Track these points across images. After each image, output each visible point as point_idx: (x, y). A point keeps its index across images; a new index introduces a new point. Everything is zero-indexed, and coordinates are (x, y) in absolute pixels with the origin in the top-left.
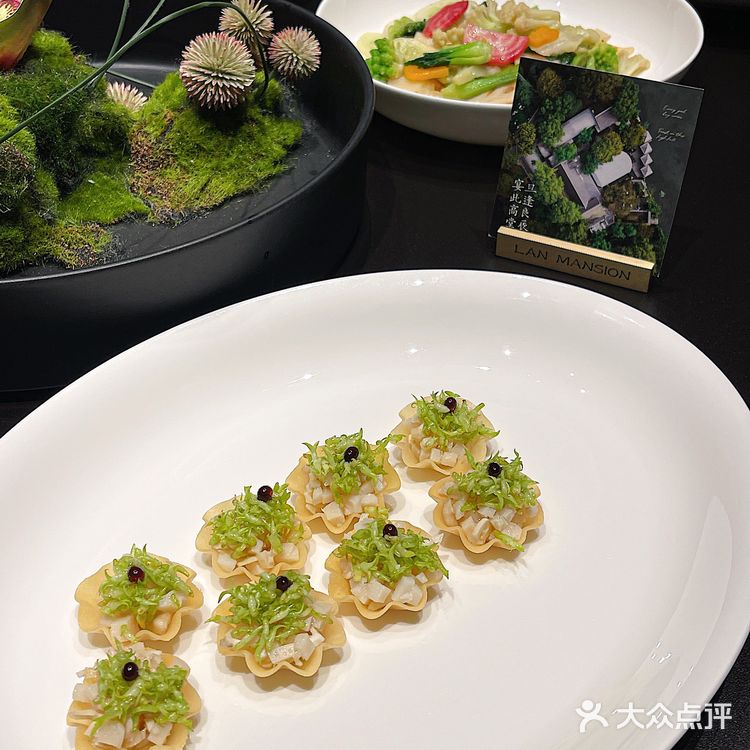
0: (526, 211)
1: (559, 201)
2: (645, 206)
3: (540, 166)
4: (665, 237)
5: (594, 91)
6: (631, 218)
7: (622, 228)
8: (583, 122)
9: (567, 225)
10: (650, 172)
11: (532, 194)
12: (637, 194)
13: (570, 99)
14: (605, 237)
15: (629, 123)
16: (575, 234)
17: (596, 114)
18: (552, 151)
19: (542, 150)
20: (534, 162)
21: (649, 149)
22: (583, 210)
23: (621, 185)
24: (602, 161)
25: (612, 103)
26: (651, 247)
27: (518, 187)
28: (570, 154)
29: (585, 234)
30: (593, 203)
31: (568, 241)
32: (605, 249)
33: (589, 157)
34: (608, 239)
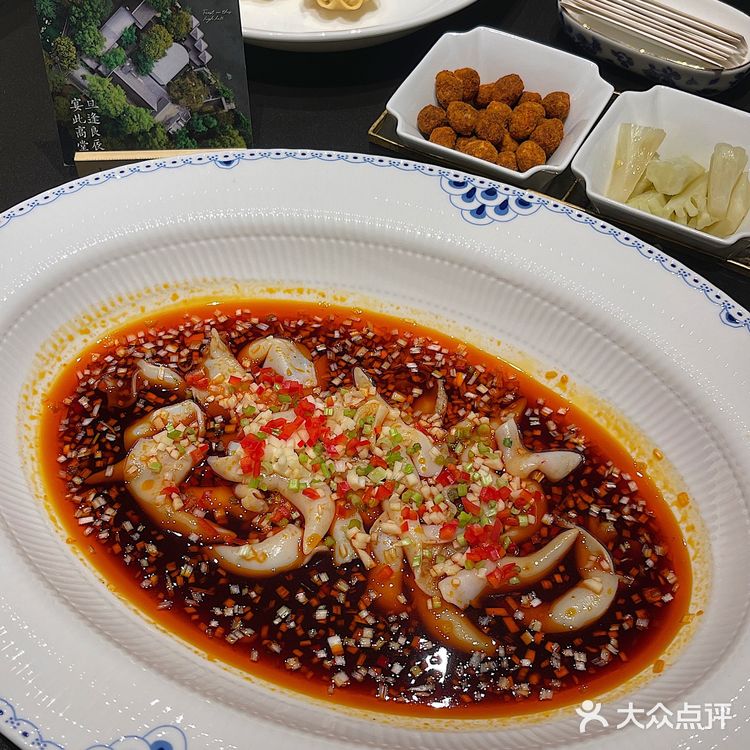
0: (94, 131)
1: (126, 111)
2: (216, 93)
3: (91, 80)
4: (247, 119)
6: (207, 109)
7: (201, 121)
9: (143, 133)
10: (209, 57)
11: (94, 111)
12: (204, 82)
14: (187, 135)
16: (155, 140)
19: (88, 62)
20: (84, 77)
22: (154, 114)
23: (183, 77)
24: (156, 58)
26: (236, 133)
27: (77, 107)
28: (119, 59)
29: (166, 137)
30: (161, 103)
31: (151, 149)
32: (191, 148)
33: (141, 57)
34: (191, 135)
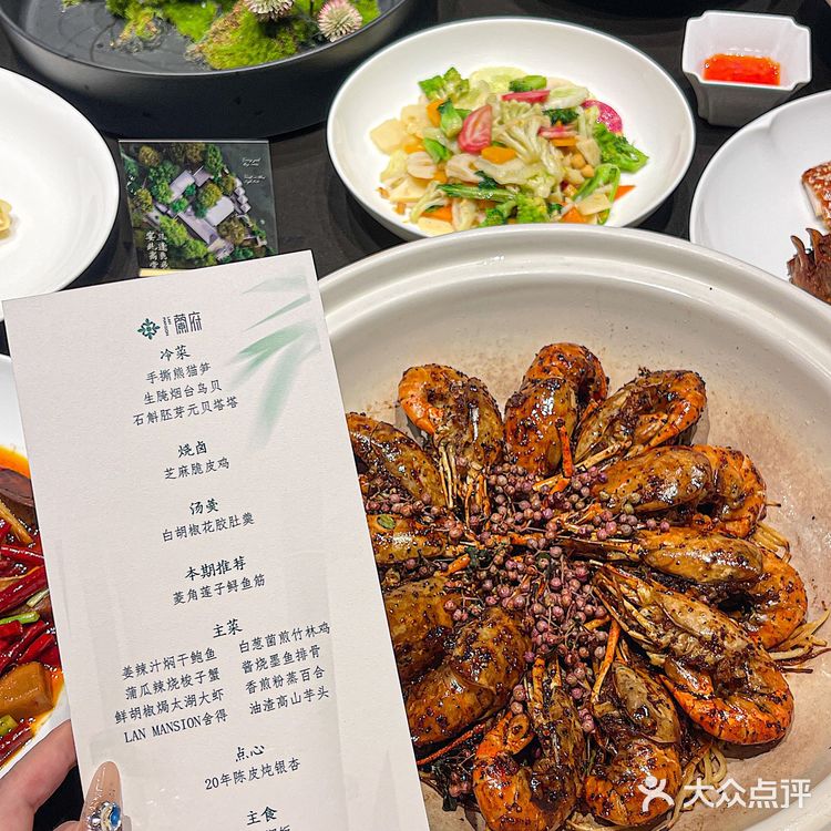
5: (186, 157)
8: (185, 181)
13: (169, 166)
15: (220, 175)
17: (192, 174)
18: (168, 206)
21: (242, 192)
25: (203, 163)
